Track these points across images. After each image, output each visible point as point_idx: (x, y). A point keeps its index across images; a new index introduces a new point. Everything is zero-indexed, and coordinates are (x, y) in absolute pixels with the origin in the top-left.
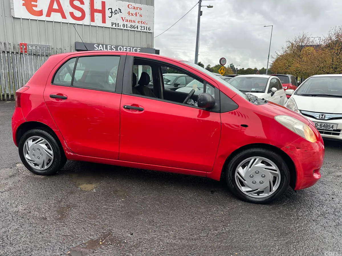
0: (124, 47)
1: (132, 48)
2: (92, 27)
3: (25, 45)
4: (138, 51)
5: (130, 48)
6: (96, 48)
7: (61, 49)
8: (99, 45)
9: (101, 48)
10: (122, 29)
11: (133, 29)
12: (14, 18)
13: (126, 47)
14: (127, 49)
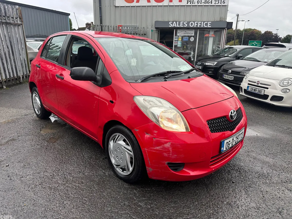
0: (195, 22)
1: (202, 22)
2: (170, 7)
3: (121, 26)
4: (209, 24)
5: (201, 22)
6: (171, 25)
7: (144, 28)
8: (173, 22)
9: (174, 24)
10: (197, 5)
11: (207, 4)
12: (116, 7)
13: (197, 22)
14: (197, 23)
